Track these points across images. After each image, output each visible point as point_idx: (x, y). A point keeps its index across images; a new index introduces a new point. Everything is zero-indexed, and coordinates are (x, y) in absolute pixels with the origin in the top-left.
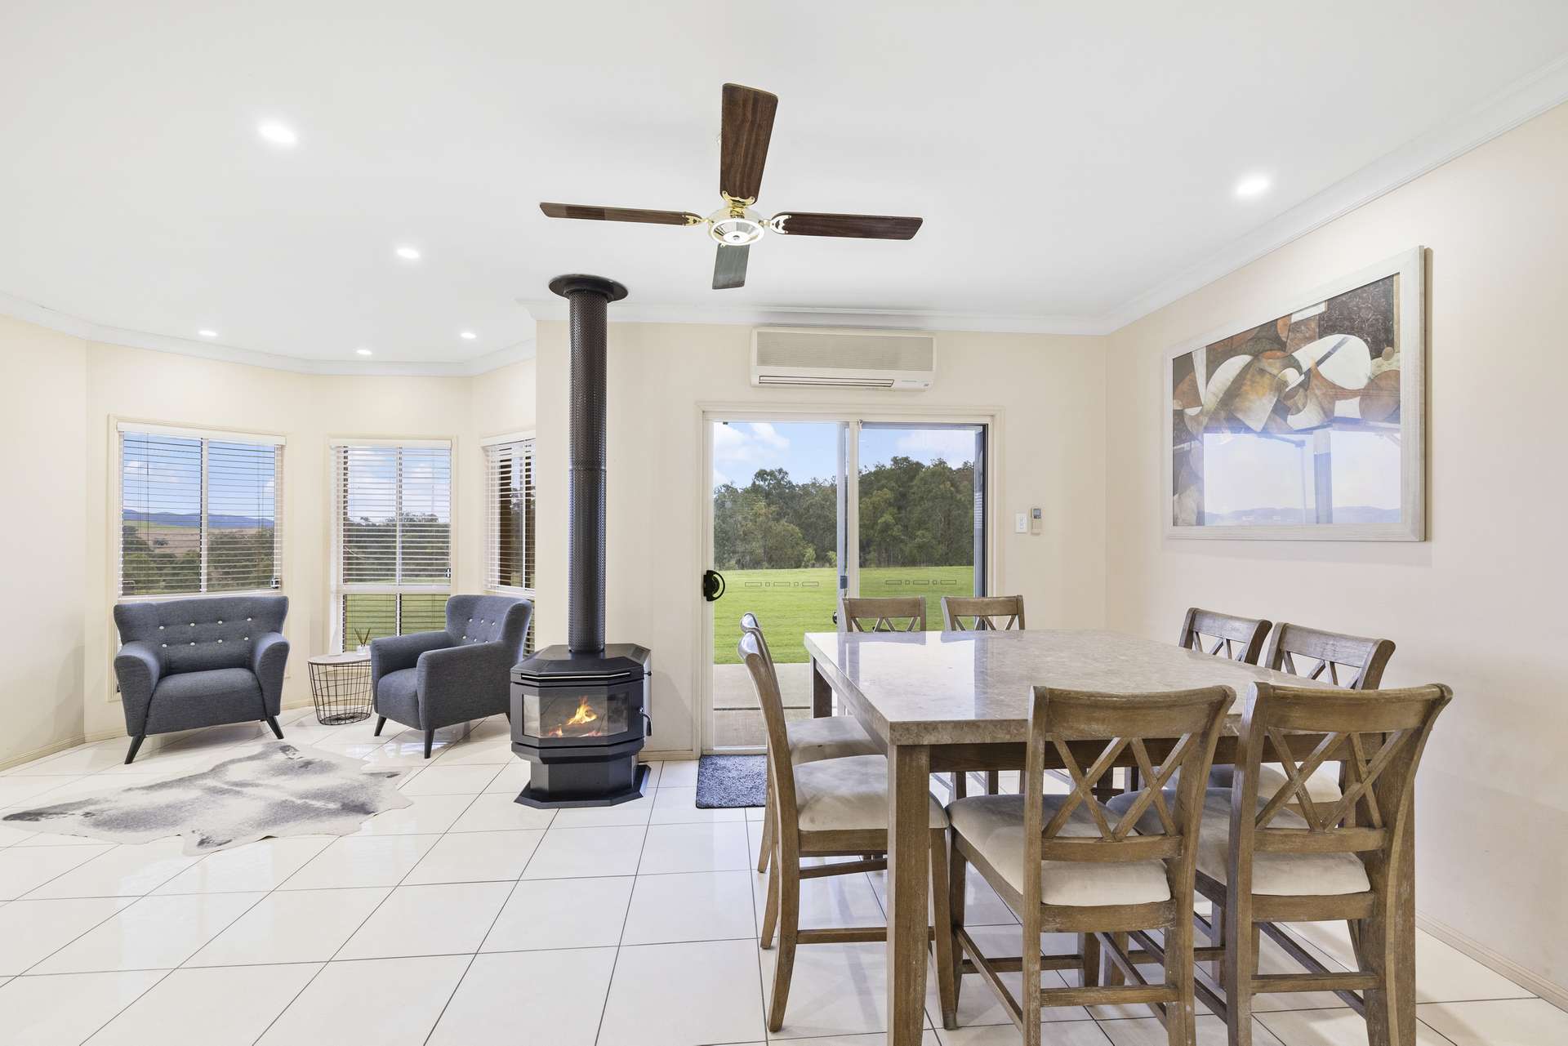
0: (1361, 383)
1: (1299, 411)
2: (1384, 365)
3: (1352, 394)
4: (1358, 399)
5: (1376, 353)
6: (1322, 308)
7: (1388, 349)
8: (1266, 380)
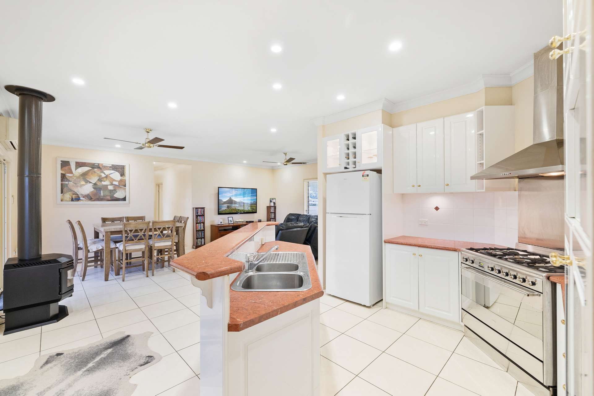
0: (119, 180)
1: (105, 181)
2: (122, 178)
3: (117, 181)
4: (118, 182)
5: (121, 176)
6: (111, 165)
7: (123, 176)
8: (96, 174)
